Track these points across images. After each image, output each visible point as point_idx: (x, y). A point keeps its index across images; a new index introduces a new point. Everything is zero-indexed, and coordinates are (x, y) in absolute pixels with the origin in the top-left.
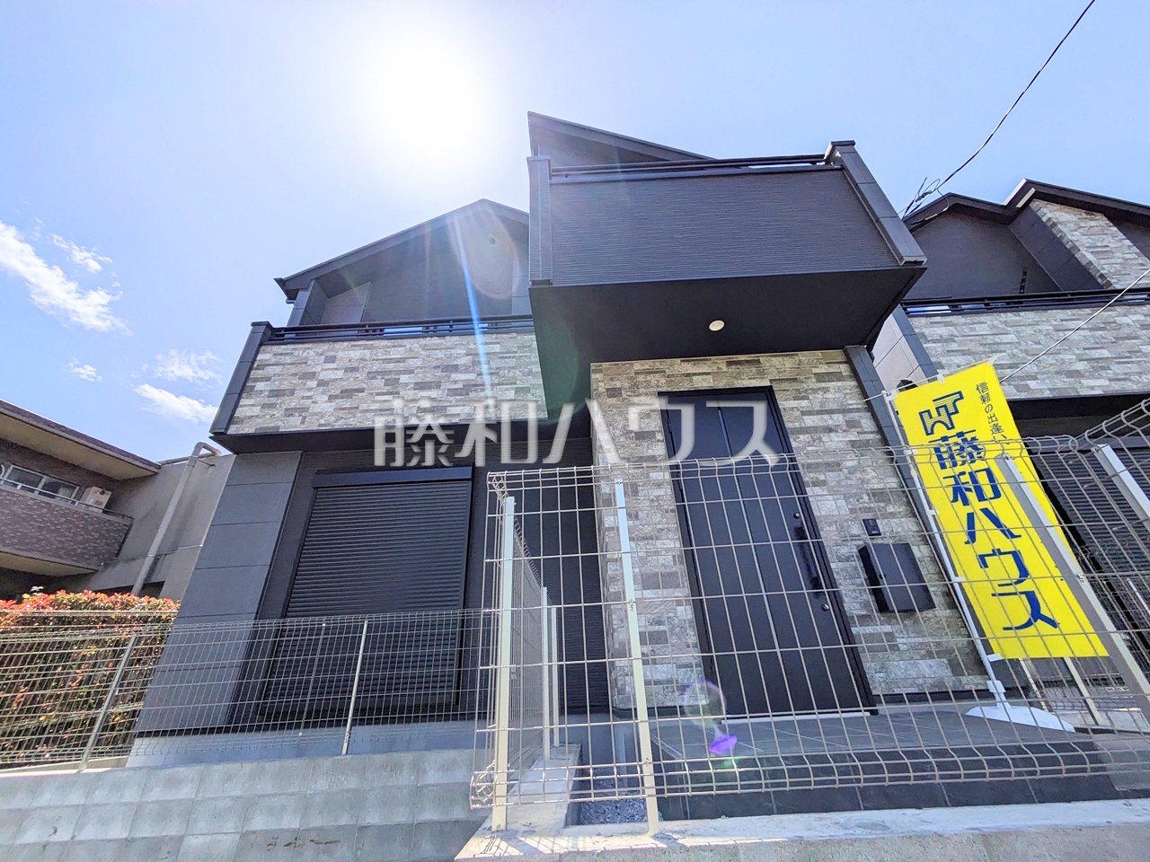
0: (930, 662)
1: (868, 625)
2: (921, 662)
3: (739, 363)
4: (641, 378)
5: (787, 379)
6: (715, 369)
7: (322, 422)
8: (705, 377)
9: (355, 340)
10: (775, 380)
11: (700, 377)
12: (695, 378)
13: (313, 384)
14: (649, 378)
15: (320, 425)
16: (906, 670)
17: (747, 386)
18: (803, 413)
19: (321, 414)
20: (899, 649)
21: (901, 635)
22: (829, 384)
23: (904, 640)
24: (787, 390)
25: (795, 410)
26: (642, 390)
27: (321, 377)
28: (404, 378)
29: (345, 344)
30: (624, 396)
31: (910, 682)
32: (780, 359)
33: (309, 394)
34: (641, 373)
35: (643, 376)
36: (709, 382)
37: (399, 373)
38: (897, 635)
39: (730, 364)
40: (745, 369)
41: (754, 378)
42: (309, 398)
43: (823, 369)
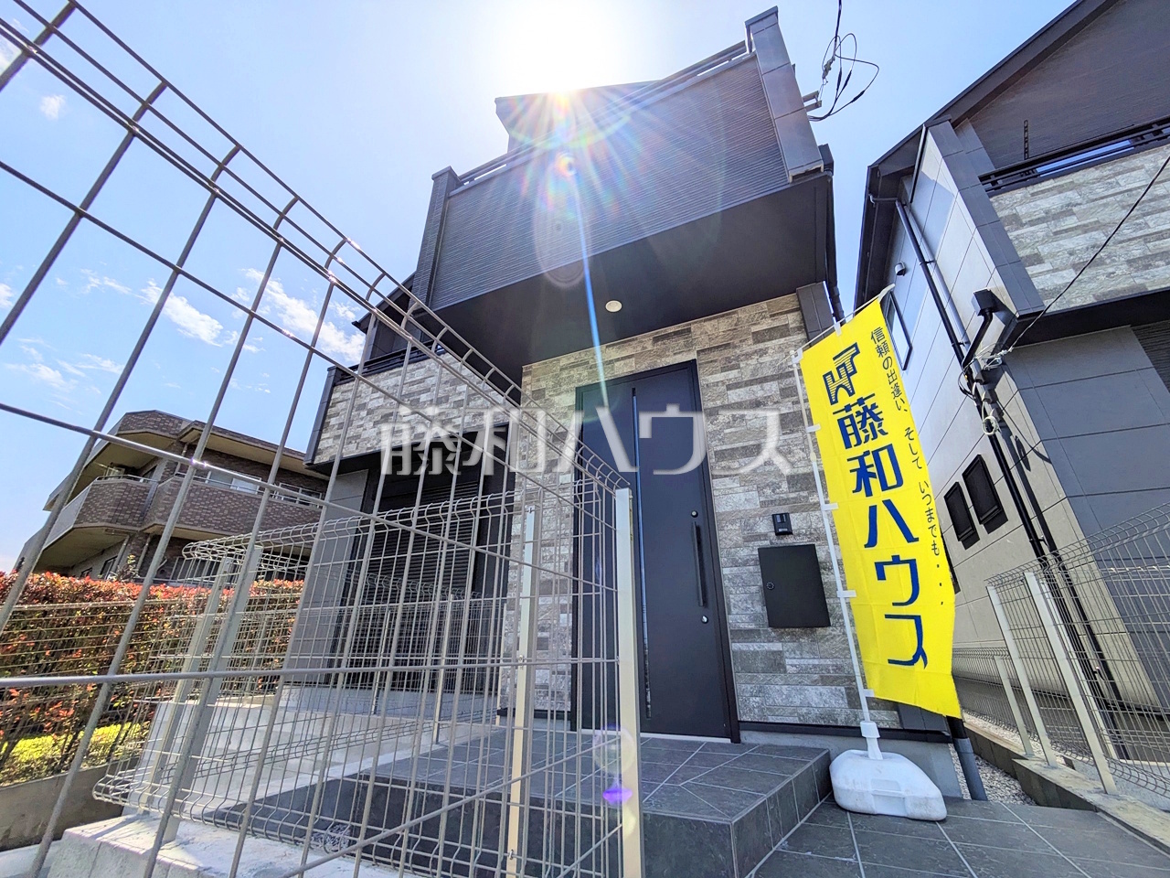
0: (821, 689)
1: (754, 642)
2: (809, 688)
3: (667, 336)
4: (564, 374)
5: (718, 347)
6: (639, 349)
7: (369, 445)
8: (627, 361)
9: (392, 369)
10: (702, 351)
11: (622, 362)
12: (617, 364)
13: (363, 413)
14: (572, 372)
15: (368, 449)
16: (788, 696)
17: (671, 363)
18: (729, 388)
19: (368, 439)
20: (785, 672)
21: (793, 655)
22: (768, 344)
23: (795, 662)
24: (715, 361)
25: (720, 384)
26: (565, 387)
27: (369, 407)
28: (423, 397)
29: (386, 373)
30: (547, 397)
31: (789, 710)
32: (714, 322)
33: (361, 423)
34: (566, 368)
35: (566, 371)
36: (631, 366)
37: (420, 392)
38: (787, 654)
39: (656, 340)
40: (670, 343)
41: (680, 353)
42: (361, 426)
43: (766, 324)
